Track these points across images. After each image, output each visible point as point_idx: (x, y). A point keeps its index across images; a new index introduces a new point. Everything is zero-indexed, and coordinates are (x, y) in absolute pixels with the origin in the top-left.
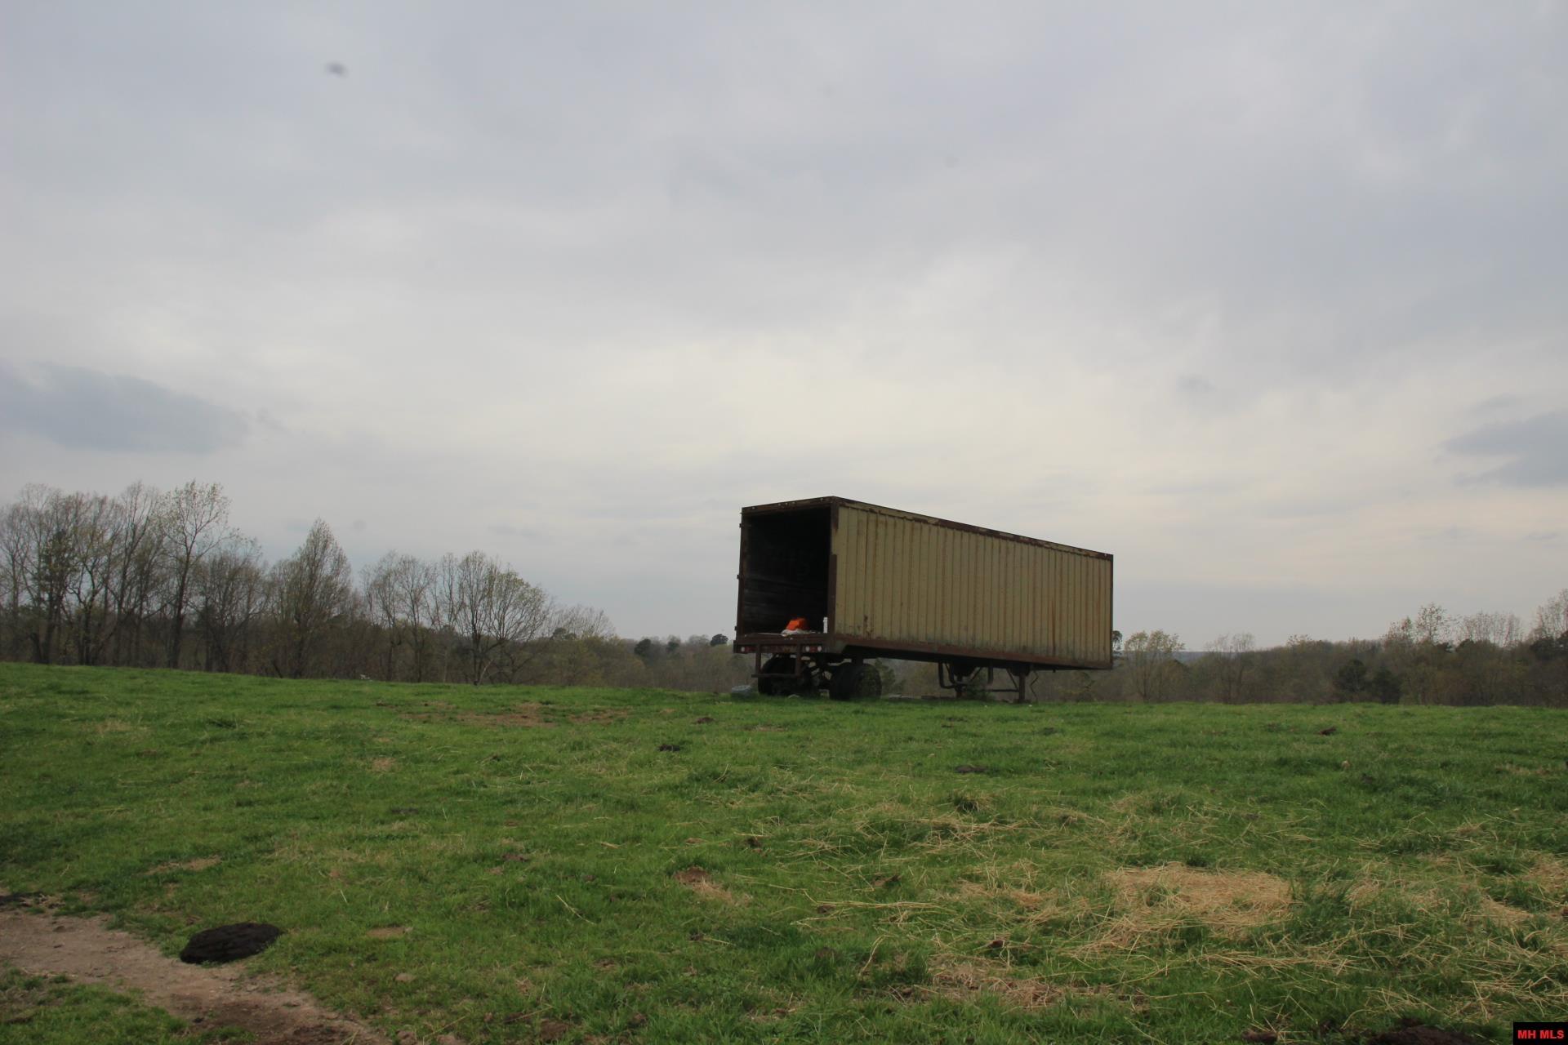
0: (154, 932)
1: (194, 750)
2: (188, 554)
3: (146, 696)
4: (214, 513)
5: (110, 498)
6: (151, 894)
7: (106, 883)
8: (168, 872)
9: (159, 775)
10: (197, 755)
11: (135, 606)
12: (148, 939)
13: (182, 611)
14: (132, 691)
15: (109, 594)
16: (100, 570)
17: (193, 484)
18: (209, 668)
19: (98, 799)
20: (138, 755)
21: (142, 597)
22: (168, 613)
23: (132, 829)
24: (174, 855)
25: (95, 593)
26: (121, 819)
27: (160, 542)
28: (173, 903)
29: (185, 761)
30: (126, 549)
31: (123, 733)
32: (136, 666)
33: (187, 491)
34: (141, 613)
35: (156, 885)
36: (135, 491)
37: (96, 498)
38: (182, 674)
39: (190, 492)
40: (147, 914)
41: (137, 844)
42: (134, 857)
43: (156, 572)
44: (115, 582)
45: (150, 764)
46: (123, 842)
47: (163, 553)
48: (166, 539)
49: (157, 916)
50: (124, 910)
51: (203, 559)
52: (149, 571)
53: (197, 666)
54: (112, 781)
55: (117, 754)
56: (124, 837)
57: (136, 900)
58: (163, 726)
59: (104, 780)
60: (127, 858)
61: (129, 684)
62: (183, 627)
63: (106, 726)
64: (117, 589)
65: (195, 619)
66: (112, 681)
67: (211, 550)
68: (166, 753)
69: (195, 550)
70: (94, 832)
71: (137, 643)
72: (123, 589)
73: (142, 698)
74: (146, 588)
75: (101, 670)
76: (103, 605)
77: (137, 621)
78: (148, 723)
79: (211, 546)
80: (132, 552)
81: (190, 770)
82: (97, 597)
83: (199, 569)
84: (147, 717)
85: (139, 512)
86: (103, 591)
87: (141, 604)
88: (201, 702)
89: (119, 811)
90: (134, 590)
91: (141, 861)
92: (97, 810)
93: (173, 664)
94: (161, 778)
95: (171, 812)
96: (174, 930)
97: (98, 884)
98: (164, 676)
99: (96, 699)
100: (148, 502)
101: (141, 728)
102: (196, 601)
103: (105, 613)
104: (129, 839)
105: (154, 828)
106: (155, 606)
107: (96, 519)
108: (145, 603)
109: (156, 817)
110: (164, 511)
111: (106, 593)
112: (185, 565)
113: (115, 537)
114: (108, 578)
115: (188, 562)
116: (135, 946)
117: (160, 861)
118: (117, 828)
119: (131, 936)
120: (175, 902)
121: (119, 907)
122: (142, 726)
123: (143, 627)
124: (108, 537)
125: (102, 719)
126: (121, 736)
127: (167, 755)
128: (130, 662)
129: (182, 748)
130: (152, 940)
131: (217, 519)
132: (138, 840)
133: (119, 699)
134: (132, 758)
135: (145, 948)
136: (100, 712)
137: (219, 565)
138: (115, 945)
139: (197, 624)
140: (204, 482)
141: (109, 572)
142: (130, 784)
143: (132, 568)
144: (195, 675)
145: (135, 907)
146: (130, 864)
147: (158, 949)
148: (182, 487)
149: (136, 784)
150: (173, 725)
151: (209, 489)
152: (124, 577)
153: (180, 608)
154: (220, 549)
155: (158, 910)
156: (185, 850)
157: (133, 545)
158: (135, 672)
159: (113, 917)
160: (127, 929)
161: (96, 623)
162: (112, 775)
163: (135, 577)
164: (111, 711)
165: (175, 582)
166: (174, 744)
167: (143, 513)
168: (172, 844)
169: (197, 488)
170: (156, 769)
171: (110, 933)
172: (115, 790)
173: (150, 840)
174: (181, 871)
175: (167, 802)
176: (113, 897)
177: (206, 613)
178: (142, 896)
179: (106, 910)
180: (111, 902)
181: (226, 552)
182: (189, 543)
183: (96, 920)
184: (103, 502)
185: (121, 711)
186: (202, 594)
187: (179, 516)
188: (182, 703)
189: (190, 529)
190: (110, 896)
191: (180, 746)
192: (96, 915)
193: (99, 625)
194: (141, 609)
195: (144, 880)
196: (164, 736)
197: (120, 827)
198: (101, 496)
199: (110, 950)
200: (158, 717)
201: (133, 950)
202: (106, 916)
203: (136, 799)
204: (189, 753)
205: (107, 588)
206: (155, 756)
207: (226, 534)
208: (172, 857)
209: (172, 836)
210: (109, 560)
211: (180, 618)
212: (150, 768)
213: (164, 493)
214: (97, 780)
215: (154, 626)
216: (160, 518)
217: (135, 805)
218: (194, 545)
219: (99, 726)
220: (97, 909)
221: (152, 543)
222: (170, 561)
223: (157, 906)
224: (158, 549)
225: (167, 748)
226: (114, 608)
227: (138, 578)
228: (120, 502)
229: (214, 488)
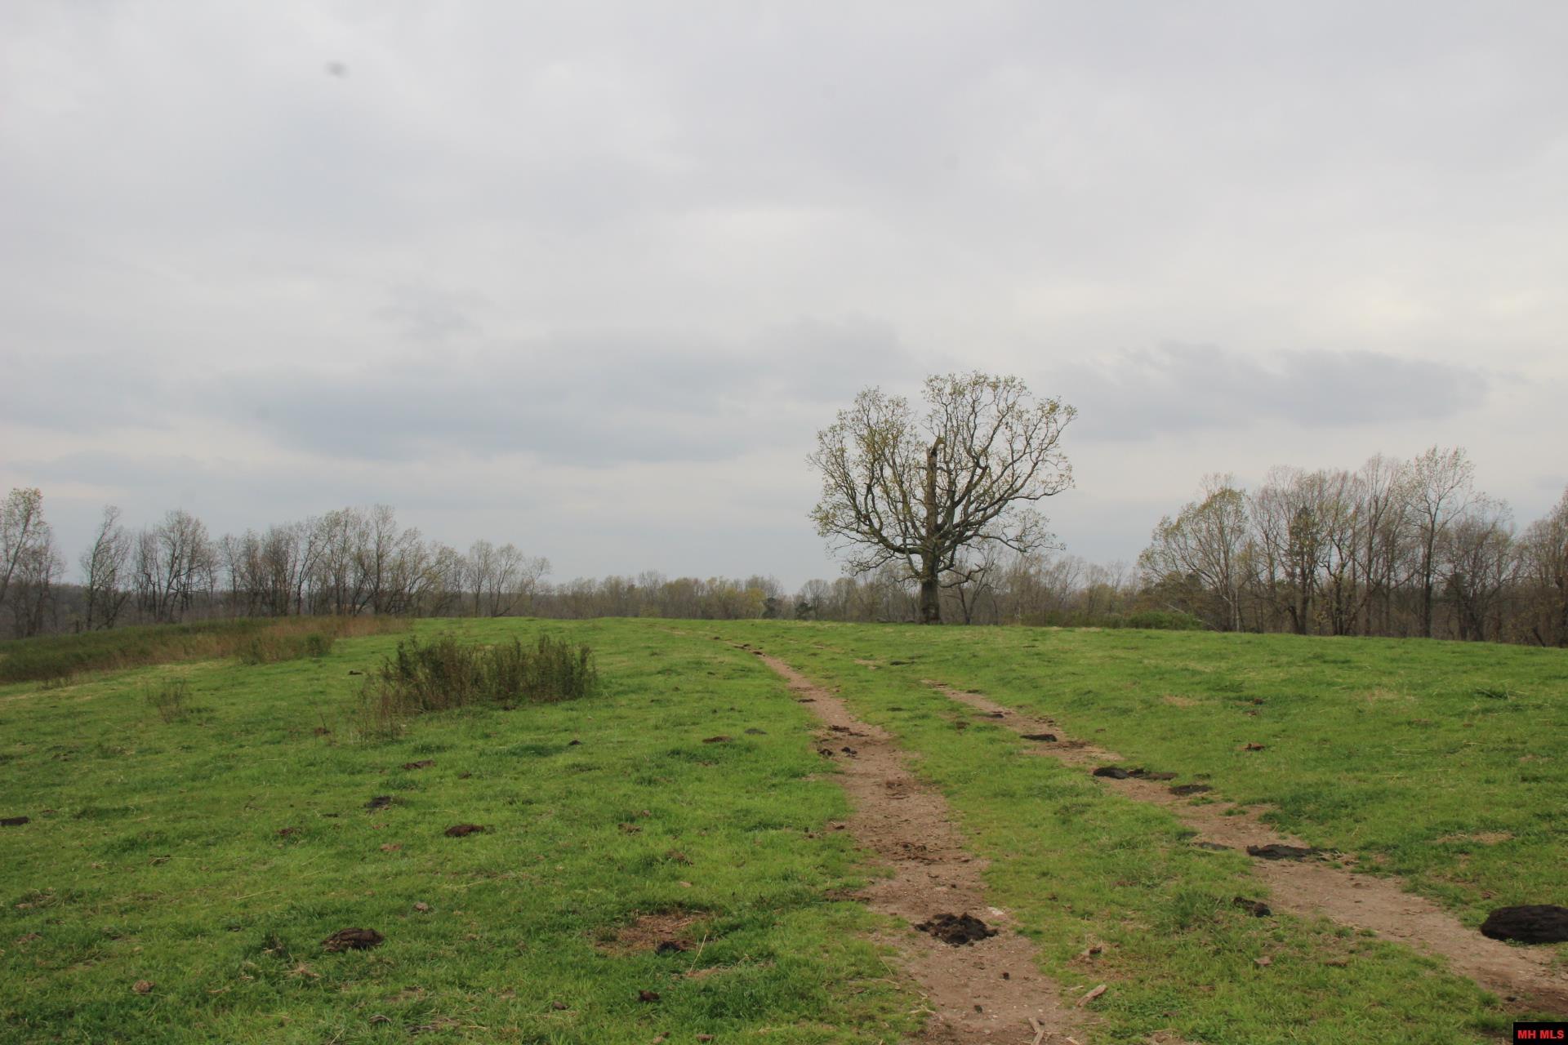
0: (1450, 901)
1: (1466, 721)
2: (1433, 522)
3: (1406, 665)
4: (1457, 478)
5: (1351, 473)
6: (1443, 863)
7: (1396, 847)
8: (1457, 842)
9: (1433, 744)
10: (1470, 726)
11: (1383, 577)
12: (1445, 908)
13: (1431, 579)
14: (1393, 660)
15: (1357, 565)
16: (1346, 543)
17: (1435, 450)
18: (1464, 637)
19: (1376, 764)
20: (1409, 723)
21: (1390, 567)
22: (1415, 582)
23: (1414, 797)
24: (1461, 827)
25: (1343, 566)
26: (1402, 786)
27: (1403, 512)
28: (1466, 875)
29: (1457, 731)
30: (1370, 521)
31: (1391, 701)
32: (1389, 635)
33: (1428, 458)
34: (1389, 583)
35: (1446, 855)
36: (1375, 463)
37: (1338, 474)
38: (1439, 644)
39: (1431, 456)
40: (1440, 882)
41: (1421, 812)
42: (1420, 824)
43: (1400, 541)
44: (1362, 554)
45: (1422, 733)
46: (1406, 808)
47: (1406, 523)
48: (1409, 508)
49: (1451, 885)
50: (1417, 876)
51: (1448, 525)
52: (1394, 541)
53: (1450, 635)
54: (1388, 749)
55: (1388, 722)
56: (1408, 804)
57: (1427, 867)
58: (1430, 696)
59: (1379, 746)
60: (1413, 824)
61: (1388, 653)
62: (1432, 595)
63: (1373, 695)
64: (1365, 561)
65: (1443, 586)
66: (1371, 651)
67: (1457, 516)
68: (1436, 723)
69: (1440, 519)
70: (1377, 796)
71: (1387, 613)
72: (1370, 561)
73: (1405, 668)
74: (1393, 558)
75: (1359, 640)
76: (1352, 578)
77: (1385, 591)
78: (1413, 692)
79: (1457, 512)
80: (1376, 524)
81: (1465, 741)
82: (1346, 569)
83: (1445, 536)
84: (1413, 687)
85: (1381, 483)
86: (1350, 563)
87: (1389, 575)
88: (1465, 672)
89: (1398, 778)
90: (1381, 560)
91: (1427, 829)
92: (1378, 776)
93: (1427, 634)
94: (1436, 748)
95: (1452, 782)
96: (1471, 901)
97: (1388, 848)
98: (1420, 645)
99: (1360, 668)
100: (1389, 474)
101: (1408, 697)
102: (1444, 568)
103: (1354, 586)
104: (1412, 805)
105: (1435, 797)
106: (1403, 576)
107: (1340, 494)
108: (1392, 573)
109: (1436, 786)
110: (1404, 480)
111: (1354, 565)
112: (1431, 535)
113: (1358, 509)
114: (1354, 550)
115: (1433, 530)
116: (1433, 912)
117: (1446, 831)
118: (1399, 794)
119: (1426, 901)
120: (1468, 874)
121: (1410, 872)
122: (1409, 695)
123: (1392, 597)
124: (1351, 511)
125: (1368, 687)
126: (1389, 705)
127: (1438, 725)
128: (1384, 632)
129: (1453, 719)
130: (1448, 909)
131: (1460, 484)
132: (1421, 807)
133: (1381, 669)
134: (1403, 727)
135: (1442, 916)
136: (1366, 681)
137: (1465, 530)
138: (1412, 908)
139: (1446, 592)
140: (1446, 447)
141: (1355, 544)
142: (1404, 753)
143: (1377, 540)
144: (1451, 644)
145: (1428, 873)
146: (1417, 831)
147: (1455, 919)
148: (1422, 455)
149: (1411, 752)
150: (1440, 695)
151: (1451, 453)
152: (1370, 549)
153: (1428, 576)
154: (1466, 514)
155: (1452, 879)
156: (1471, 822)
157: (1377, 517)
158: (1392, 641)
159: (1406, 880)
160: (1421, 895)
161: (1346, 594)
162: (1386, 742)
163: (1381, 549)
164: (1377, 680)
165: (1421, 551)
166: (1444, 714)
167: (1384, 484)
168: (1457, 815)
169: (1439, 454)
170: (1428, 738)
171: (1406, 897)
172: (1391, 758)
173: (1433, 808)
174: (1470, 843)
175: (1445, 772)
176: (1404, 861)
177: (1455, 581)
178: (1432, 863)
179: (1398, 872)
180: (1405, 866)
181: (1473, 517)
182: (1433, 511)
183: (1390, 881)
184: (1344, 478)
185: (1385, 680)
186: (1450, 561)
187: (1420, 484)
188: (1446, 673)
189: (1433, 496)
190: (1401, 860)
191: (1451, 716)
192: (1389, 876)
193: (1350, 596)
194: (1389, 579)
195: (1433, 848)
196: (1433, 706)
197: (1401, 794)
198: (1342, 471)
199: (1407, 912)
200: (1424, 686)
201: (1431, 916)
202: (1399, 879)
203: (1413, 767)
204: (1462, 724)
205: (1354, 560)
206: (1426, 725)
207: (1471, 498)
208: (1459, 828)
209: (1456, 807)
210: (1354, 533)
211: (1429, 588)
212: (1423, 737)
213: (1403, 462)
214: (1373, 747)
215: (1404, 597)
216: (1400, 487)
217: (1413, 772)
218: (1438, 511)
219: (1366, 694)
220: (1390, 872)
221: (1395, 513)
222: (1415, 530)
223: (1449, 876)
224: (1401, 518)
225: (1437, 718)
226: (1362, 580)
227: (1384, 549)
228: (1361, 476)
229: (1456, 453)
